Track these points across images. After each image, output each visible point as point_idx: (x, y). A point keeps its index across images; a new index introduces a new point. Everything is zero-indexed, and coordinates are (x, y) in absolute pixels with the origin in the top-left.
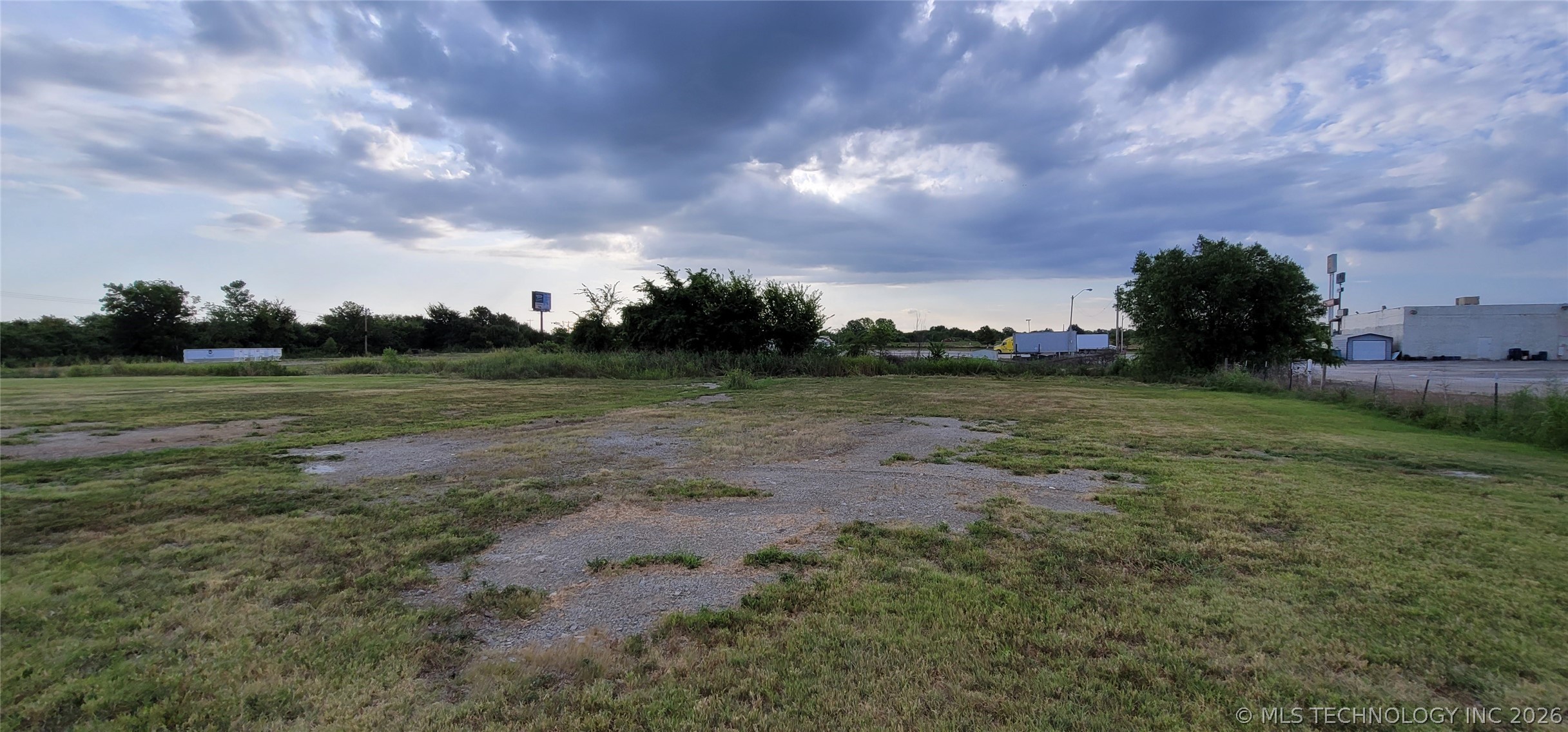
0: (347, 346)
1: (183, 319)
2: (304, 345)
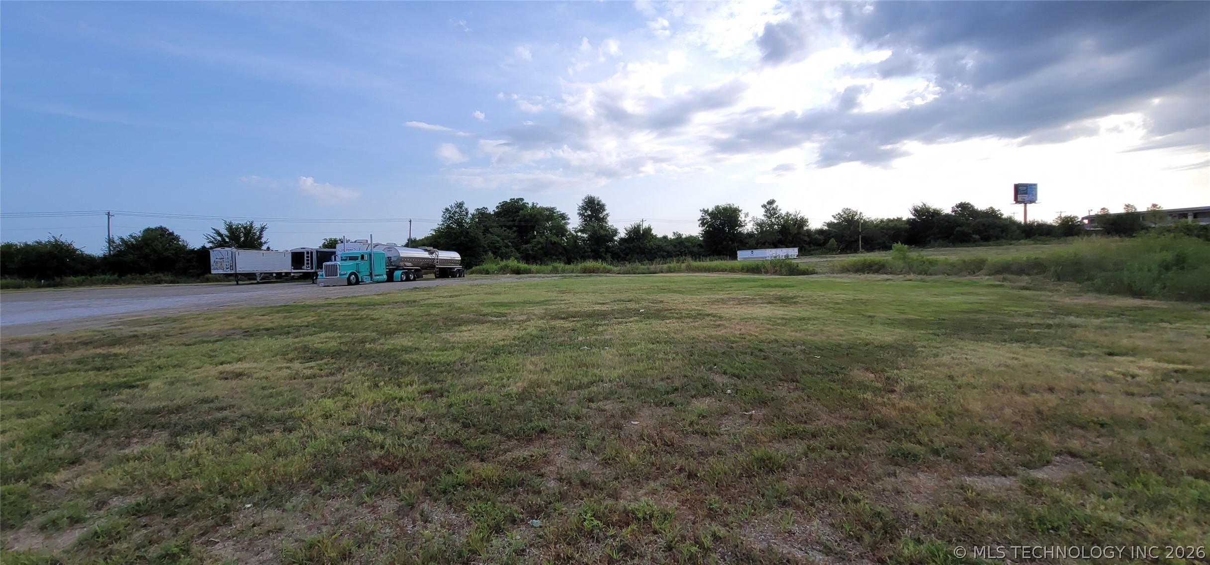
0: (845, 245)
1: (740, 230)
2: (814, 245)
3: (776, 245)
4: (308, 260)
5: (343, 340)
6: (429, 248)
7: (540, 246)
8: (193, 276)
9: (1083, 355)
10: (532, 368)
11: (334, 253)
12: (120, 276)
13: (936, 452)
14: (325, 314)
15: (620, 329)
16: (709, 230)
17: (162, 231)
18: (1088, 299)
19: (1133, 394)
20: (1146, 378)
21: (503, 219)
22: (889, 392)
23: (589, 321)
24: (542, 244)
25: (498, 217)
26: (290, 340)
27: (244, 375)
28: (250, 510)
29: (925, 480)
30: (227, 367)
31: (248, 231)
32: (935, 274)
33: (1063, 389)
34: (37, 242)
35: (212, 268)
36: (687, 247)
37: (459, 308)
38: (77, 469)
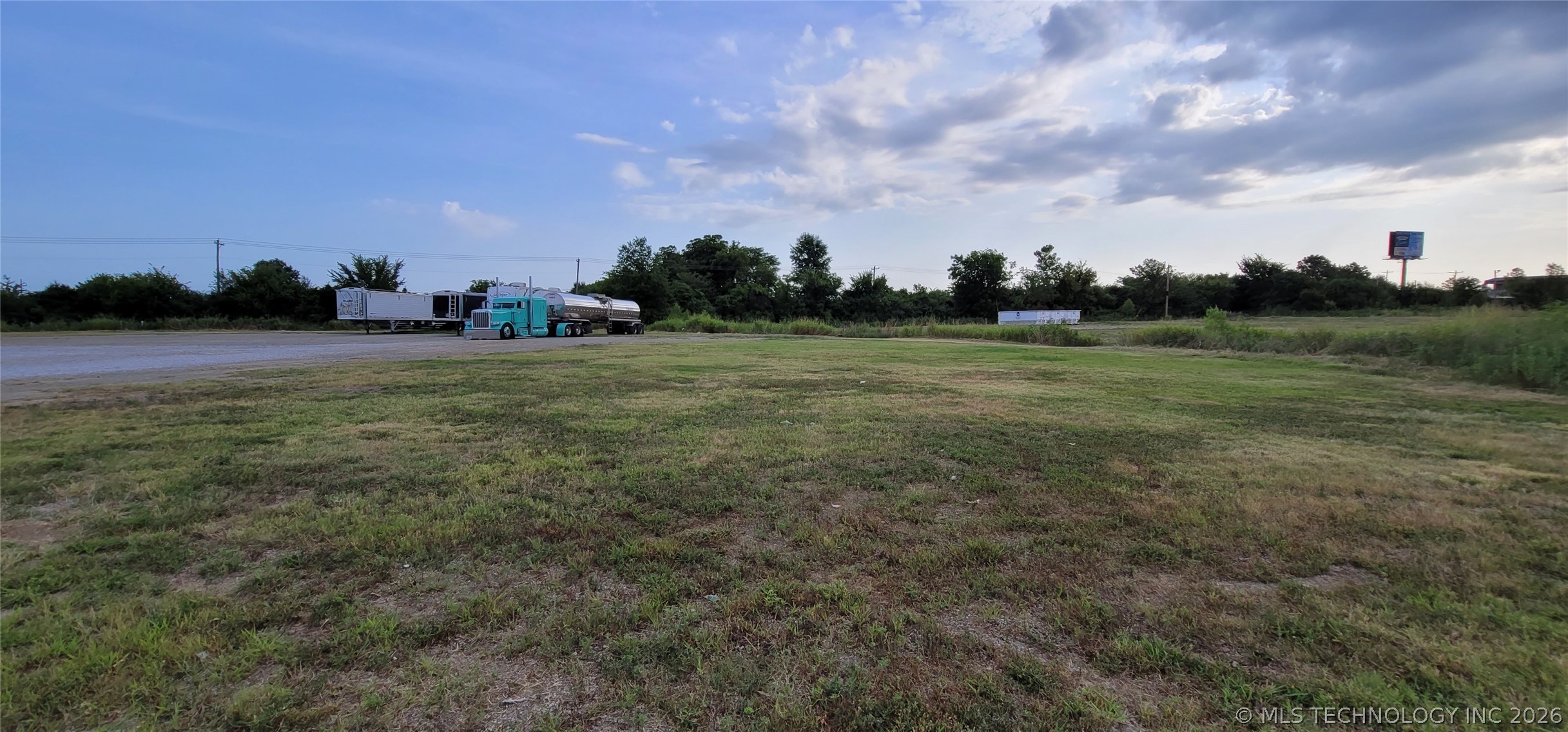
0: (1145, 308)
1: (1003, 284)
2: (1103, 307)
3: (1050, 306)
4: (453, 306)
5: (499, 402)
6: (600, 296)
7: (740, 297)
8: (315, 322)
9: (1419, 456)
10: (720, 442)
11: (485, 298)
12: (230, 319)
13: (1188, 553)
14: (475, 372)
15: (831, 402)
16: (962, 283)
17: (278, 266)
18: (1461, 389)
19: (1462, 503)
20: (1488, 486)
21: (694, 262)
22: (1151, 487)
23: (795, 392)
24: (743, 295)
25: (688, 258)
26: (437, 400)
27: (388, 435)
28: (409, 570)
29: (1165, 582)
30: (369, 427)
31: (381, 267)
32: (1262, 351)
33: (1376, 494)
34: (136, 275)
35: (339, 312)
36: (933, 305)
37: (636, 371)
38: (225, 521)
